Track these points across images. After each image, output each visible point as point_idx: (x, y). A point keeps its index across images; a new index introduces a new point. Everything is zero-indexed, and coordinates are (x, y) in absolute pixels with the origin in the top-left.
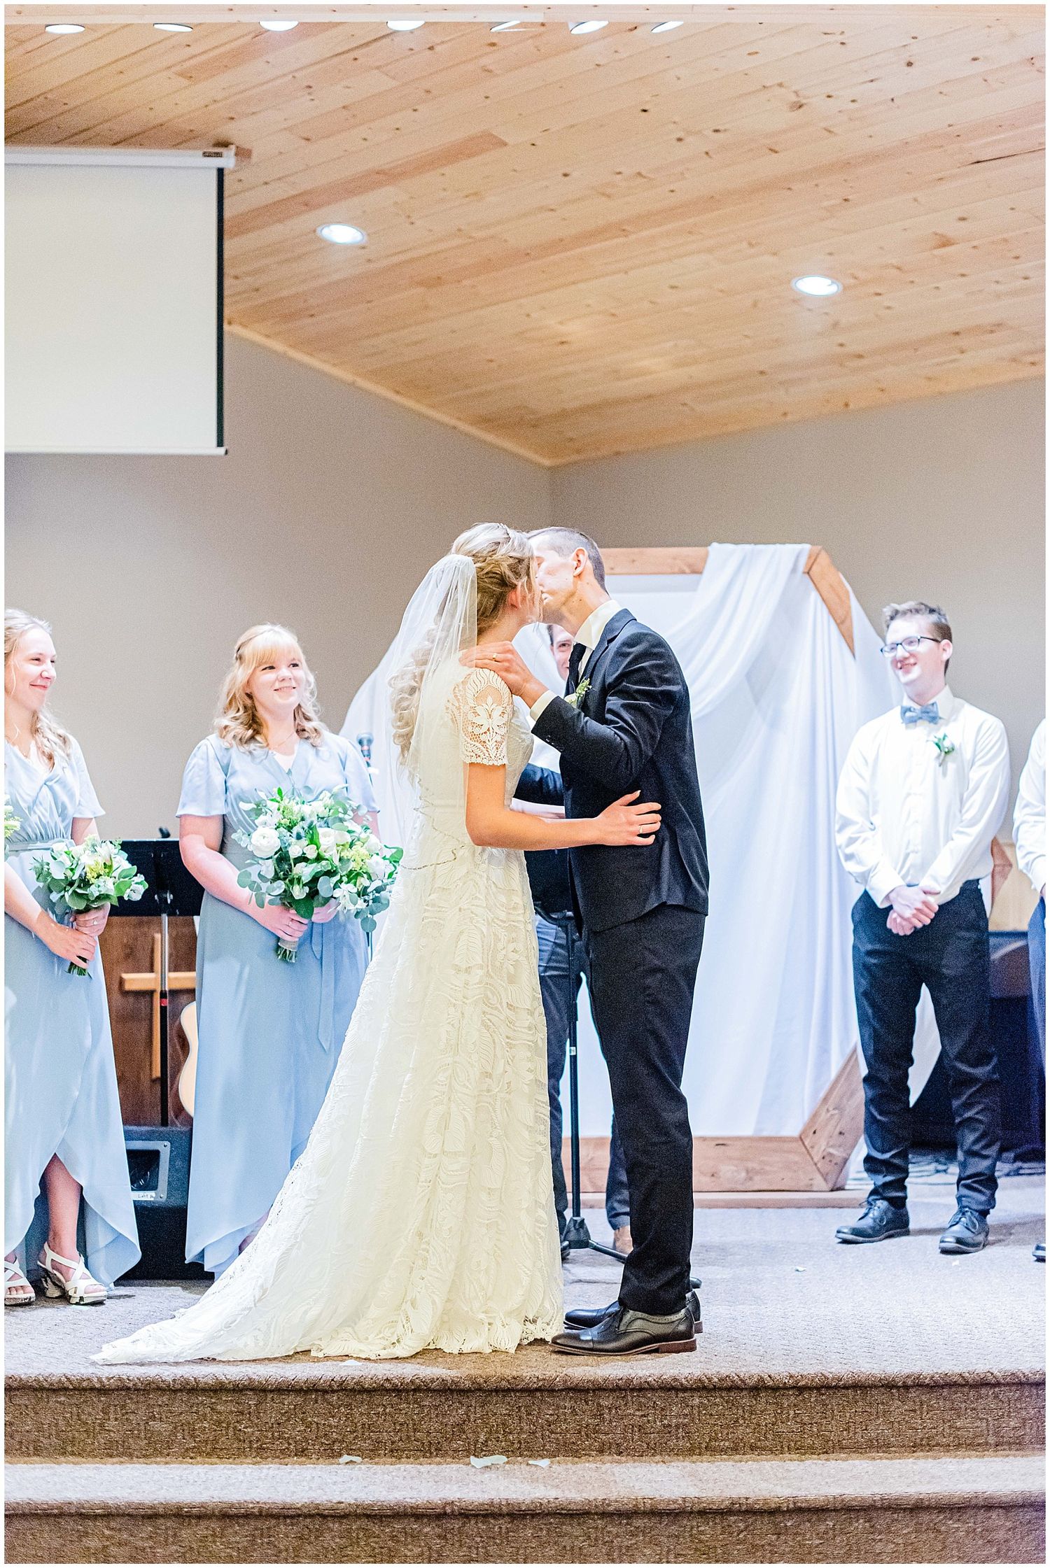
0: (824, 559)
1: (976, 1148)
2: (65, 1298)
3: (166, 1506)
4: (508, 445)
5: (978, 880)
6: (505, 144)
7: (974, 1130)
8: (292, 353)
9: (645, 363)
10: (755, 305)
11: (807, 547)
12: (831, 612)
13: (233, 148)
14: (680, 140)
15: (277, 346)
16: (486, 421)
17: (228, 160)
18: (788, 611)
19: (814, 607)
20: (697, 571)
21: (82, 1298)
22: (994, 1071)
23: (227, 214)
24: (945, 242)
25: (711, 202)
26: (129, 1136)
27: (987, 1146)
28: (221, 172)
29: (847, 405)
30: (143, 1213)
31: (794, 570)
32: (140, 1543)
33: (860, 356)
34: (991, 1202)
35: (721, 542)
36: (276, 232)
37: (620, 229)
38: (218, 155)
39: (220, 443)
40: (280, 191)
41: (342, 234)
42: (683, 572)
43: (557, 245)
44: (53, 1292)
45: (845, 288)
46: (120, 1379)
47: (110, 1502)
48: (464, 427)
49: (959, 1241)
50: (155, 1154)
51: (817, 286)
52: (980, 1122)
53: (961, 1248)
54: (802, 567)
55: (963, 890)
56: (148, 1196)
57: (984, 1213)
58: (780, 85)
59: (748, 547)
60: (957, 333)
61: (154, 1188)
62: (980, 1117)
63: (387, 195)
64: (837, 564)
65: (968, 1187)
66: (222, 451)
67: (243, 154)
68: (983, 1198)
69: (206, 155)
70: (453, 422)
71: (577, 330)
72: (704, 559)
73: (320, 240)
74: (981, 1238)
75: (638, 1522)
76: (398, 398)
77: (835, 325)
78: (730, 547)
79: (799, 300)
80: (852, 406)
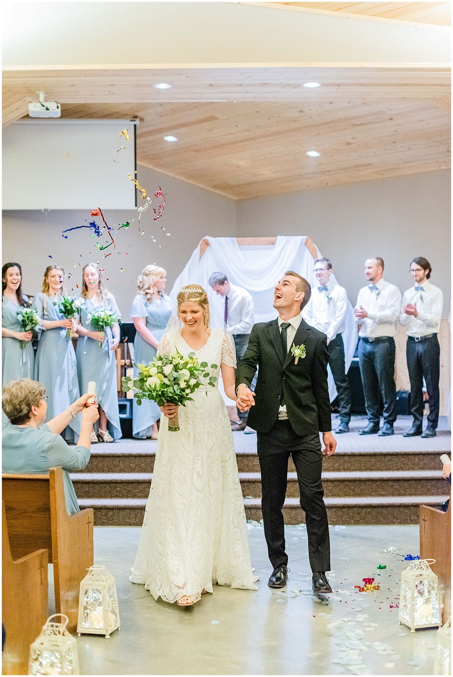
0: (310, 241)
1: (345, 405)
2: (103, 441)
3: (135, 480)
4: (223, 194)
5: (341, 334)
6: (217, 119)
7: (343, 401)
8: (155, 169)
9: (264, 172)
10: (296, 158)
11: (305, 237)
12: (312, 256)
13: (139, 118)
14: (269, 119)
15: (150, 166)
16: (216, 187)
17: (137, 122)
18: (300, 255)
19: (307, 254)
20: (273, 243)
21: (107, 441)
22: (348, 384)
23: (137, 133)
24: (349, 144)
25: (279, 133)
26: (119, 401)
27: (347, 405)
28: (135, 125)
29: (327, 184)
30: (122, 421)
31: (301, 244)
32: (129, 489)
33: (329, 171)
34: (349, 420)
35: (281, 235)
36: (150, 138)
37: (253, 139)
38: (134, 121)
39: (136, 206)
40: (151, 128)
41: (170, 139)
42: (269, 244)
43: (235, 142)
44: (101, 440)
45: (322, 154)
46: (123, 454)
47: (122, 479)
48: (208, 188)
49: (340, 430)
50: (125, 406)
51: (313, 154)
52: (344, 398)
53: (341, 432)
54: (304, 242)
55: (337, 336)
56: (124, 416)
57: (347, 423)
58: (296, 107)
59: (288, 237)
60: (357, 166)
61: (125, 413)
62: (345, 397)
63: (184, 130)
64: (314, 241)
65: (343, 417)
66: (136, 208)
67: (142, 120)
68: (347, 419)
69: (131, 121)
70: (205, 187)
71: (242, 163)
72: (275, 241)
73: (164, 140)
74: (346, 430)
75: (246, 484)
76: (188, 181)
77: (320, 164)
78: (283, 237)
79: (308, 157)
80: (329, 184)
